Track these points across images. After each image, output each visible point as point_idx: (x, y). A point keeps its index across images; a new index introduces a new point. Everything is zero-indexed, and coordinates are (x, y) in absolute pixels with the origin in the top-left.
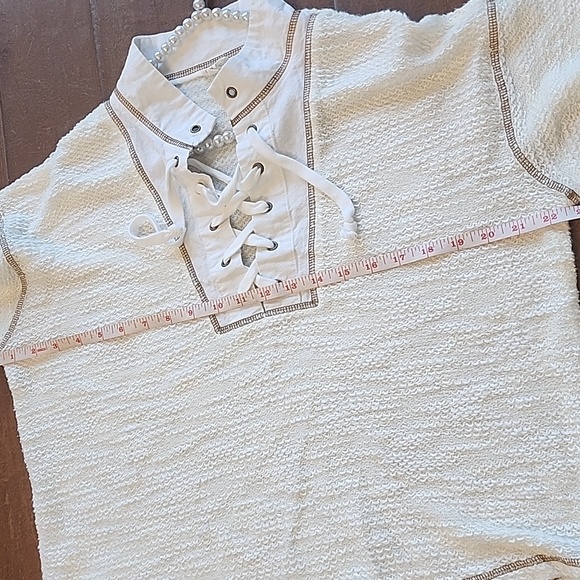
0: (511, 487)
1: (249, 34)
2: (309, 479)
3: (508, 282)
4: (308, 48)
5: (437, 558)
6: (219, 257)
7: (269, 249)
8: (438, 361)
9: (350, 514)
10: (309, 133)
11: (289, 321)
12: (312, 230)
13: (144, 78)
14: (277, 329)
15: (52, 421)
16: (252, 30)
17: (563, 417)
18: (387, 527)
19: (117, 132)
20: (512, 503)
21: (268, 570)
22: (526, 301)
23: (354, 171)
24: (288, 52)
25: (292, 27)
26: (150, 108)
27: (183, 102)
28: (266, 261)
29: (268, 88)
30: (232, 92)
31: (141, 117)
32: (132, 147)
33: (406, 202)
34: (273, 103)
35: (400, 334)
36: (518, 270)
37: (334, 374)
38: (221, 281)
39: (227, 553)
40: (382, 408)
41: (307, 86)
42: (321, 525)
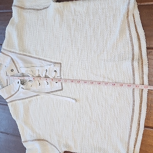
0: (110, 23)
1: (4, 64)
2: (101, 74)
3: (66, 17)
4: (8, 51)
5: (124, 44)
6: (46, 85)
7: (47, 72)
8: (80, 36)
9: (110, 65)
10: (25, 55)
11: (63, 71)
12: (45, 60)
13: (5, 91)
14: (64, 74)
15: (78, 142)
16: (3, 63)
17: (96, 8)
18: (115, 56)
19: (14, 102)
20: (114, 23)
21: (122, 91)
22: (71, 13)
23: (36, 47)
24: (9, 56)
25: (3, 53)
26: (11, 93)
27: (13, 85)
28: (49, 73)
29: (13, 62)
30: (12, 70)
31: (13, 95)
32: (18, 100)
33: (45, 37)
34: (17, 61)
35: (72, 44)
36: (64, 14)
37: (77, 62)
38: (51, 86)
39: (116, 101)
40: (87, 52)
41: (16, 53)
42: (112, 74)
